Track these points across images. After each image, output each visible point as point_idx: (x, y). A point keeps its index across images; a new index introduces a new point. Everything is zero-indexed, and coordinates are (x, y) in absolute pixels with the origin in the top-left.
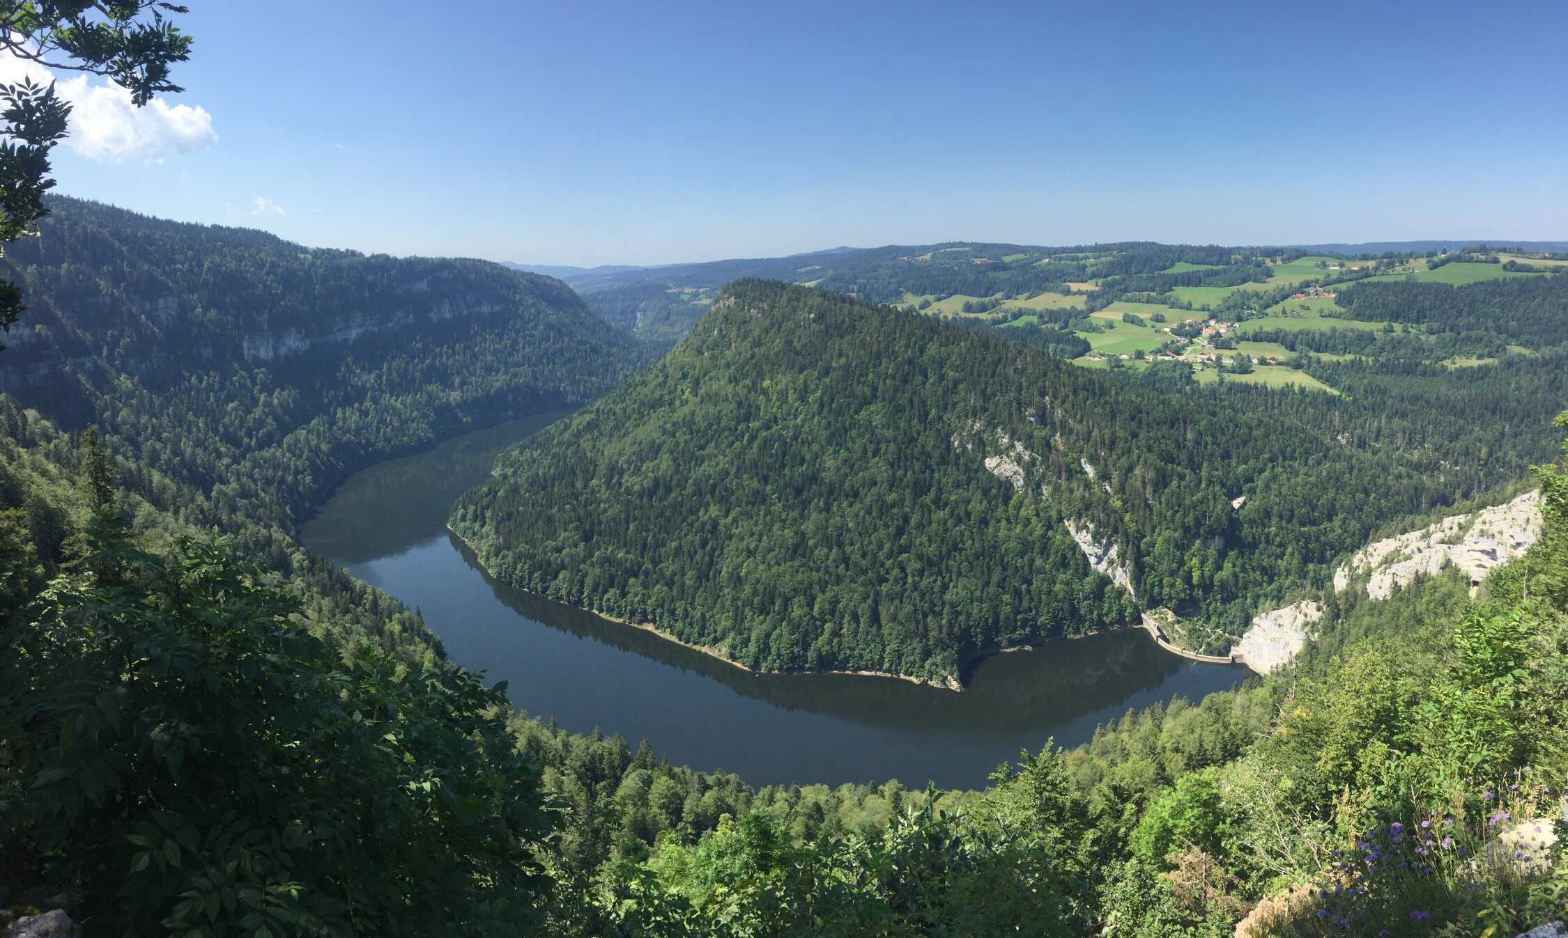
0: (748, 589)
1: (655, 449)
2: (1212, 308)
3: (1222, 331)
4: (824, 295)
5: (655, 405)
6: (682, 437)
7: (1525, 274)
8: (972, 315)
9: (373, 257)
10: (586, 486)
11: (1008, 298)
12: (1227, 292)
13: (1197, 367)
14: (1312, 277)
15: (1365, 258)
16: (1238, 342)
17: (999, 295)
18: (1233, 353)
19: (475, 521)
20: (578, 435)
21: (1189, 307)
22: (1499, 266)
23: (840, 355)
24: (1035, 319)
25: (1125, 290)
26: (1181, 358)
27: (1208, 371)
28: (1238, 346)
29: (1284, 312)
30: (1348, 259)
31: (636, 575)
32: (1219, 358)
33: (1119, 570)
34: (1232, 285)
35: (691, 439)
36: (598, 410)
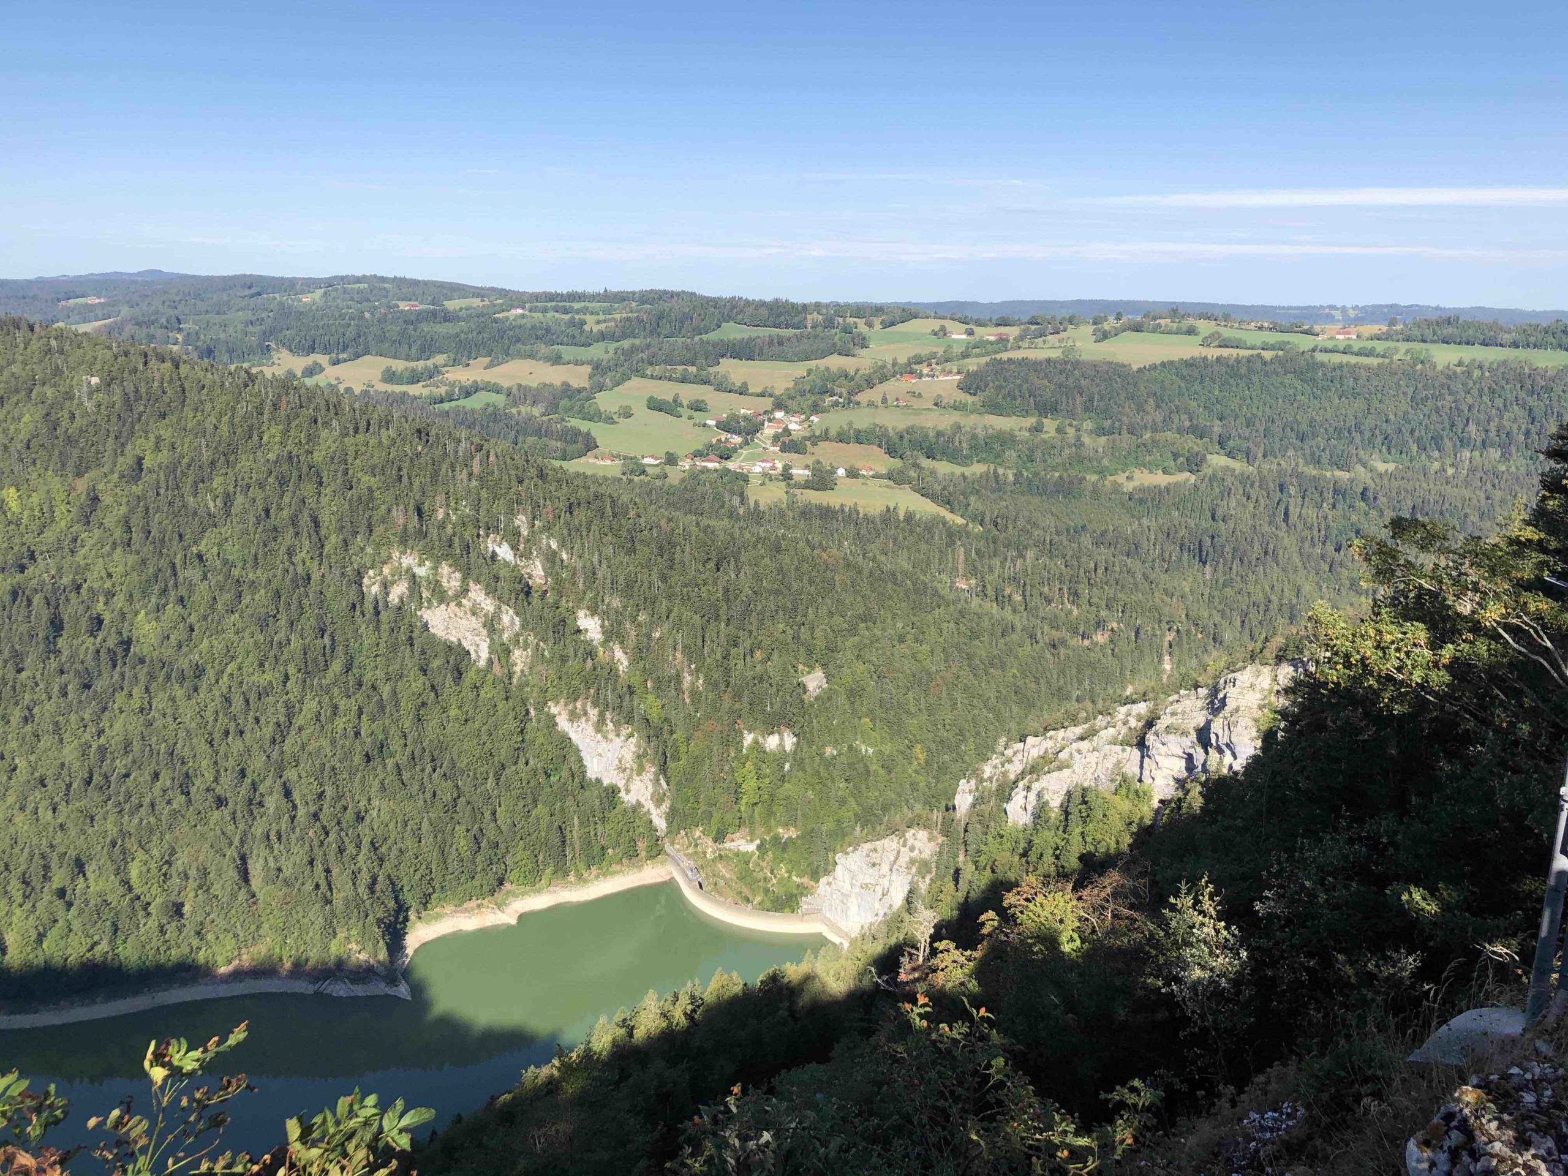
2: (777, 393)
3: (793, 426)
4: (117, 346)
7: (1234, 352)
8: (398, 389)
11: (455, 363)
12: (799, 369)
13: (755, 482)
14: (924, 352)
15: (1003, 322)
16: (814, 444)
17: (440, 359)
18: (809, 460)
21: (743, 391)
22: (1198, 339)
24: (500, 400)
25: (650, 362)
26: (731, 465)
27: (771, 486)
28: (816, 449)
29: (884, 400)
30: (980, 324)
32: (787, 468)
33: (635, 780)
34: (808, 359)
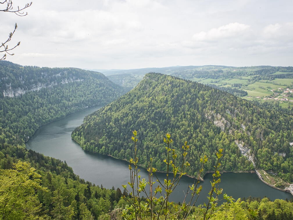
0: (151, 150)
1: (127, 115)
2: (288, 85)
3: (291, 92)
4: (172, 77)
5: (127, 103)
6: (134, 111)
8: (213, 84)
9: (43, 68)
10: (109, 124)
13: (281, 102)
19: (79, 136)
20: (106, 111)
21: (280, 84)
23: (176, 92)
24: (230, 86)
25: (260, 79)
26: (276, 99)
27: (285, 103)
31: (122, 147)
32: (289, 100)
33: (250, 157)
35: (137, 112)
36: (112, 105)
